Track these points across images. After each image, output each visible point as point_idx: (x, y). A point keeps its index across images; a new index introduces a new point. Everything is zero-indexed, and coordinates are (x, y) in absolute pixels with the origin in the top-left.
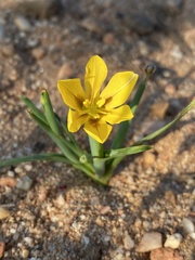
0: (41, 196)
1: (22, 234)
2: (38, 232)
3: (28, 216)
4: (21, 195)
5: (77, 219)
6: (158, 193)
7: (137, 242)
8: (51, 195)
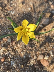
0: (14, 44)
1: (9, 54)
2: (13, 54)
3: (10, 49)
4: (9, 44)
5: (23, 51)
6: (44, 43)
7: (37, 57)
8: (16, 43)
